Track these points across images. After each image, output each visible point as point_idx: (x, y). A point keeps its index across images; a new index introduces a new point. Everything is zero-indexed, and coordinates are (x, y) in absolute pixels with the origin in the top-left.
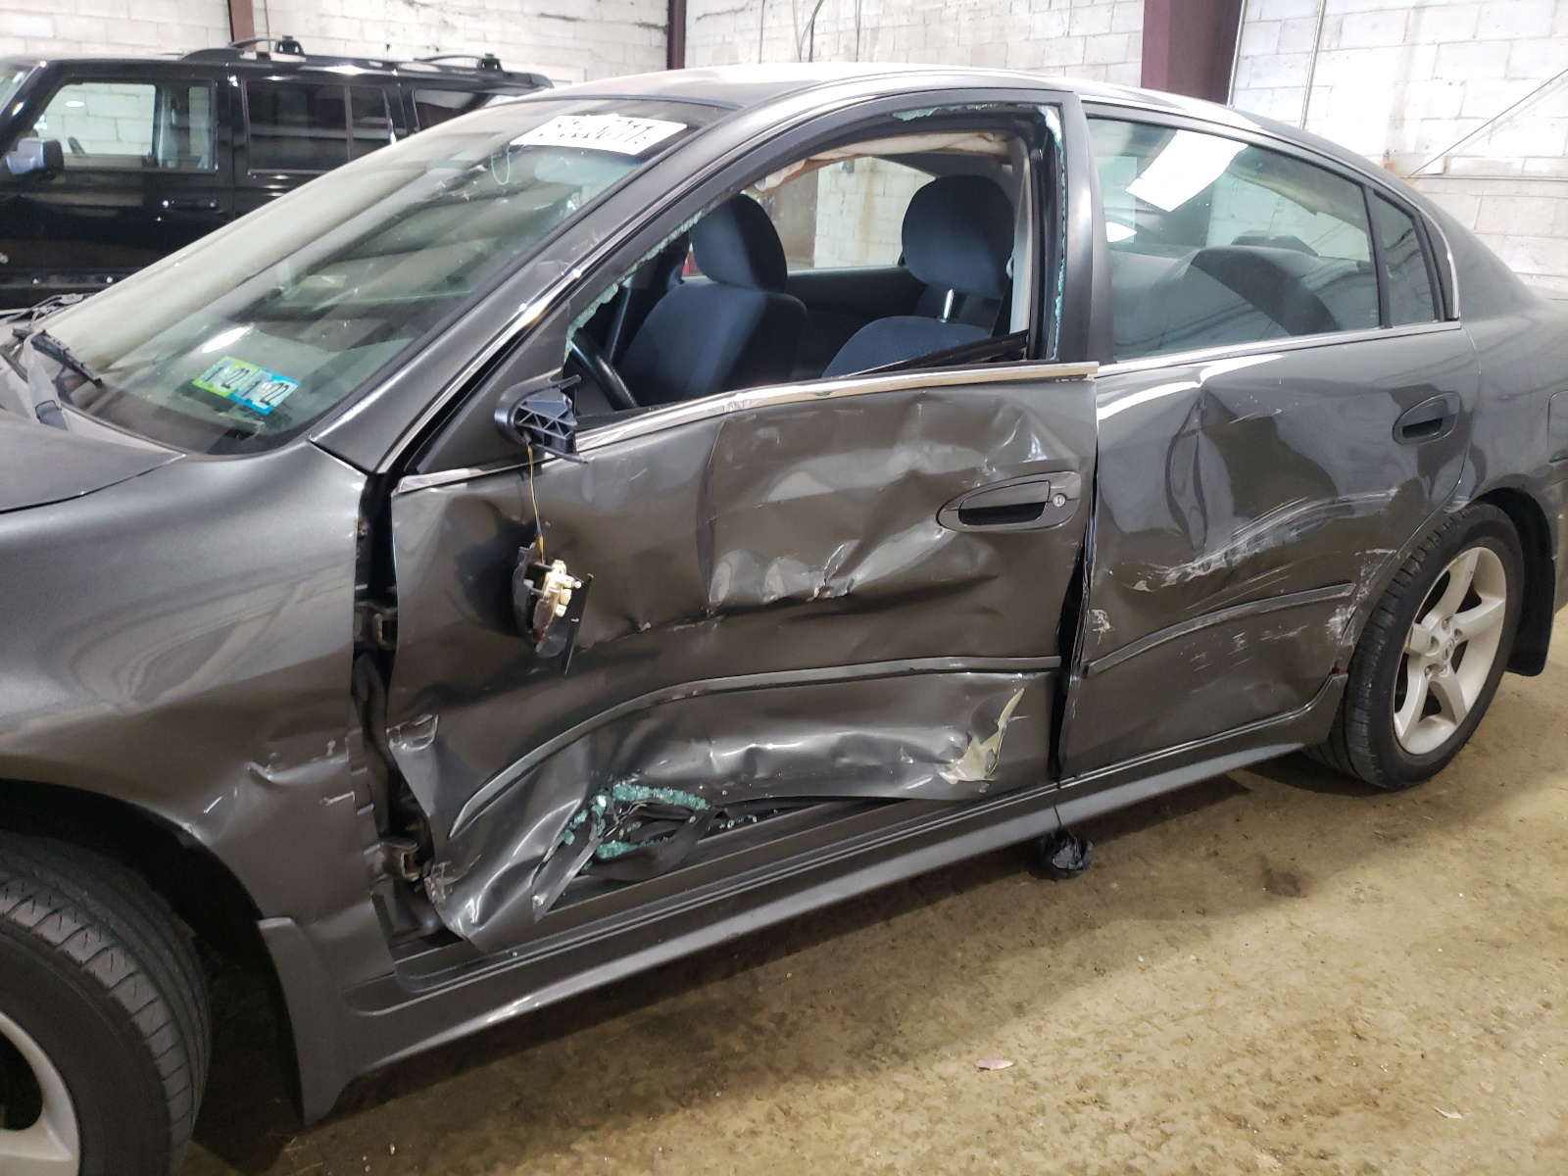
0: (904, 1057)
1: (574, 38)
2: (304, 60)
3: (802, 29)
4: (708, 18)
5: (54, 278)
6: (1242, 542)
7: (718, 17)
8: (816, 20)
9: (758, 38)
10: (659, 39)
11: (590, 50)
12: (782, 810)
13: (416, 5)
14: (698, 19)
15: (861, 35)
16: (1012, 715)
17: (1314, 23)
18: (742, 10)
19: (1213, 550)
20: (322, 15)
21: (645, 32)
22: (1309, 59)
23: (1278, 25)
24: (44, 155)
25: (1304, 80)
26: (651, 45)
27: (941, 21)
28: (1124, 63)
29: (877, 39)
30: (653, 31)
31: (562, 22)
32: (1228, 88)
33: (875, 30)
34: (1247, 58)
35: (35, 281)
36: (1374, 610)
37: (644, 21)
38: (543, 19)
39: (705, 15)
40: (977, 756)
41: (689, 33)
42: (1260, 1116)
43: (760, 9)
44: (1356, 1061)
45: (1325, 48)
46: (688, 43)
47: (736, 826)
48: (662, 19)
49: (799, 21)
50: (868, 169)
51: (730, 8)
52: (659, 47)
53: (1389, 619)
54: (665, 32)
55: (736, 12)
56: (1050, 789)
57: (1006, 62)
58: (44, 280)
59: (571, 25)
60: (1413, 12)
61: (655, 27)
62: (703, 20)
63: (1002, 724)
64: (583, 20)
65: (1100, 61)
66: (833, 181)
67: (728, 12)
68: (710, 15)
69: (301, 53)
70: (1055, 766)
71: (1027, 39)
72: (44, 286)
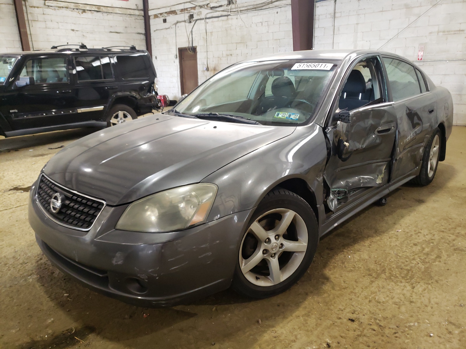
0: (384, 232)
1: (120, 38)
2: (87, 50)
3: (189, 33)
4: (158, 31)
5: (30, 115)
6: (412, 134)
7: (161, 30)
8: (193, 30)
9: (175, 36)
10: (143, 37)
11: (124, 41)
12: (357, 190)
13: (74, 31)
14: (155, 31)
15: (207, 34)
16: (384, 170)
17: (333, 28)
18: (169, 28)
19: (408, 137)
20: (47, 35)
21: (139, 35)
22: (332, 36)
23: (323, 28)
24: (30, 81)
25: (332, 42)
26: (141, 39)
27: (231, 30)
28: (284, 39)
29: (212, 35)
30: (141, 35)
31: (116, 34)
32: (312, 44)
33: (211, 33)
34: (316, 37)
35: (25, 117)
36: (425, 148)
37: (139, 32)
38: (111, 33)
39: (157, 30)
40: (380, 179)
41: (152, 35)
42: (445, 230)
43: (175, 28)
44: (453, 222)
45: (336, 34)
46: (152, 38)
47: (352, 193)
48: (143, 31)
49: (187, 31)
50: (213, 69)
51: (165, 28)
52: (143, 39)
53: (428, 149)
54: (144, 35)
55: (167, 29)
56: (388, 185)
57: (251, 40)
58: (27, 116)
59: (118, 34)
60: (356, 25)
61: (142, 34)
62: (156, 31)
63: (383, 172)
64: (122, 33)
65: (277, 39)
66: (203, 73)
67: (164, 29)
68: (158, 30)
69: (86, 48)
70: (389, 180)
71: (257, 34)
72: (28, 117)
